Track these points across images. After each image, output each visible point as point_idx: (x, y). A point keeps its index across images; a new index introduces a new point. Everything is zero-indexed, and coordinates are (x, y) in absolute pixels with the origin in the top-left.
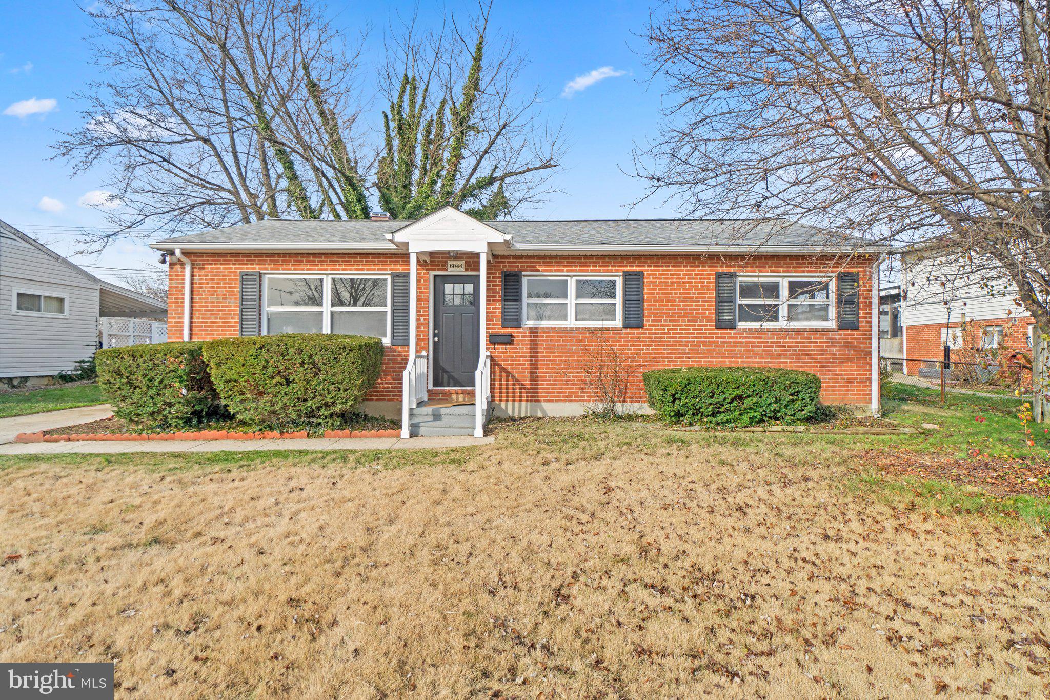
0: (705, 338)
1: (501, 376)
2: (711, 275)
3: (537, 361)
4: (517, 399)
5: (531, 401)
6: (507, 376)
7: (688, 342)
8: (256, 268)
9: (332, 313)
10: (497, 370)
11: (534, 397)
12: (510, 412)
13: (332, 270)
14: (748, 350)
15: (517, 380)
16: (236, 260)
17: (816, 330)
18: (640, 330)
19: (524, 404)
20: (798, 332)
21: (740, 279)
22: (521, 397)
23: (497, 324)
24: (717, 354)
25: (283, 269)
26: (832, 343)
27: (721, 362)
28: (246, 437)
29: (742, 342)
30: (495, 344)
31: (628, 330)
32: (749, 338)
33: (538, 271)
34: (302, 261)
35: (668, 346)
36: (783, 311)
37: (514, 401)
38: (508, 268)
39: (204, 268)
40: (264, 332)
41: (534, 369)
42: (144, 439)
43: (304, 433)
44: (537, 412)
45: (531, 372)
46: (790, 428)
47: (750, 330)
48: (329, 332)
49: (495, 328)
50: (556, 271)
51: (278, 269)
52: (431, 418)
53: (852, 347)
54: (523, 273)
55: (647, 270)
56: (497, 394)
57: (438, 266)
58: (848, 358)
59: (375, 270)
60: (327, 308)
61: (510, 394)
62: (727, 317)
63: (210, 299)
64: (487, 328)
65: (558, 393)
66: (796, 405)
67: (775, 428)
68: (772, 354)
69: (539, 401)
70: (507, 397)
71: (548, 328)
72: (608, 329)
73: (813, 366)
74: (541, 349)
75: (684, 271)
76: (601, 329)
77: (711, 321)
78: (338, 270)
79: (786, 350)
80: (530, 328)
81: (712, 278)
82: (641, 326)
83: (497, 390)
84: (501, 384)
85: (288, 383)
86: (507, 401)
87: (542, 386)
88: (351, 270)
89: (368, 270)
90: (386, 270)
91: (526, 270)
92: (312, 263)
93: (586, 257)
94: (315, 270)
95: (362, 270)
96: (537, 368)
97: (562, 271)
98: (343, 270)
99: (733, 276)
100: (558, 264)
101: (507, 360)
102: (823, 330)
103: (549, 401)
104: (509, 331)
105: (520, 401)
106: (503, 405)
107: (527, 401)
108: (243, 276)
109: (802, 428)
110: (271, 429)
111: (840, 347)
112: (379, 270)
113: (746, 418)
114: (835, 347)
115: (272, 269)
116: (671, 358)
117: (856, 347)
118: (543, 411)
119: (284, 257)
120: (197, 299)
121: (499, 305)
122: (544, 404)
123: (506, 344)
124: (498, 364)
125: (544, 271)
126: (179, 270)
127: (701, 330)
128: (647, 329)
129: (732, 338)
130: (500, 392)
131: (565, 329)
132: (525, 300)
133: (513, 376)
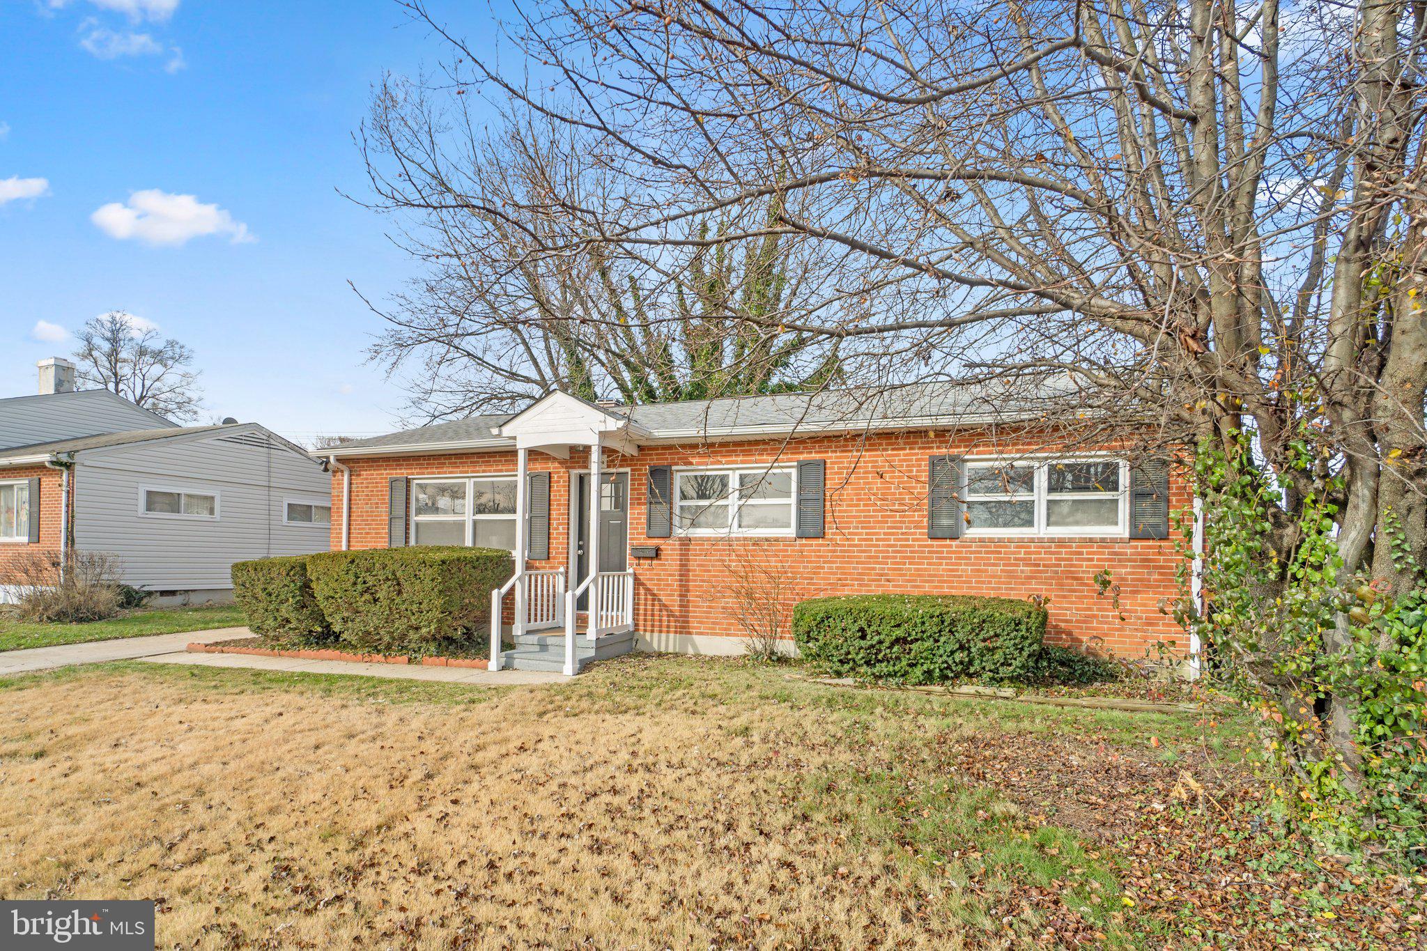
0: (912, 552)
1: (646, 599)
2: (922, 460)
3: (688, 581)
4: (664, 629)
5: (681, 633)
6: (653, 600)
7: (888, 557)
8: (404, 472)
9: (475, 523)
10: (642, 591)
11: (683, 628)
12: (655, 646)
14: (978, 570)
15: (665, 606)
16: (386, 466)
17: (1091, 540)
18: (820, 541)
19: (672, 636)
20: (1061, 542)
21: (969, 465)
22: (668, 627)
23: (643, 534)
24: (929, 575)
25: (428, 473)
26: (1120, 560)
27: (936, 587)
29: (969, 559)
30: (639, 558)
31: (804, 541)
32: (980, 552)
33: (691, 464)
34: (446, 464)
35: (857, 563)
36: (1040, 512)
37: (660, 632)
38: (655, 462)
39: (359, 475)
40: (412, 542)
41: (684, 591)
42: (275, 655)
43: (405, 658)
44: (686, 647)
45: (681, 596)
46: (988, 691)
47: (981, 540)
48: (471, 544)
49: (641, 539)
50: (713, 463)
51: (424, 474)
52: (537, 648)
53: (1155, 567)
54: (674, 468)
55: (831, 457)
56: (641, 623)
57: (579, 462)
58: (1148, 586)
60: (469, 516)
61: (657, 623)
62: (945, 522)
63: (367, 508)
64: (630, 539)
65: (713, 623)
66: (996, 657)
67: (965, 689)
68: (1017, 577)
69: (689, 633)
70: (653, 626)
71: (701, 539)
72: (777, 540)
73: (1086, 597)
74: (693, 565)
75: (883, 456)
76: (767, 540)
77: (923, 528)
78: (479, 472)
79: (1040, 572)
80: (680, 539)
81: (925, 465)
82: (821, 535)
83: (642, 617)
84: (646, 610)
85: (376, 600)
86: (652, 631)
87: (695, 613)
88: (490, 471)
91: (677, 464)
92: (454, 465)
93: (750, 443)
94: (459, 472)
96: (688, 591)
98: (484, 471)
99: (958, 460)
101: (652, 580)
102: (1103, 540)
103: (701, 634)
104: (655, 542)
105: (668, 632)
106: (648, 635)
107: (676, 632)
108: (393, 481)
109: (1008, 691)
110: (379, 651)
111: (1133, 567)
113: (918, 671)
114: (1126, 567)
115: (417, 473)
116: (863, 580)
117: (1162, 567)
118: (694, 646)
119: (429, 459)
120: (354, 508)
121: (644, 509)
122: (697, 639)
123: (652, 558)
124: (643, 584)
125: (698, 464)
127: (907, 540)
128: (831, 540)
129: (953, 552)
130: (645, 620)
131: (723, 539)
132: (678, 503)
133: (660, 600)
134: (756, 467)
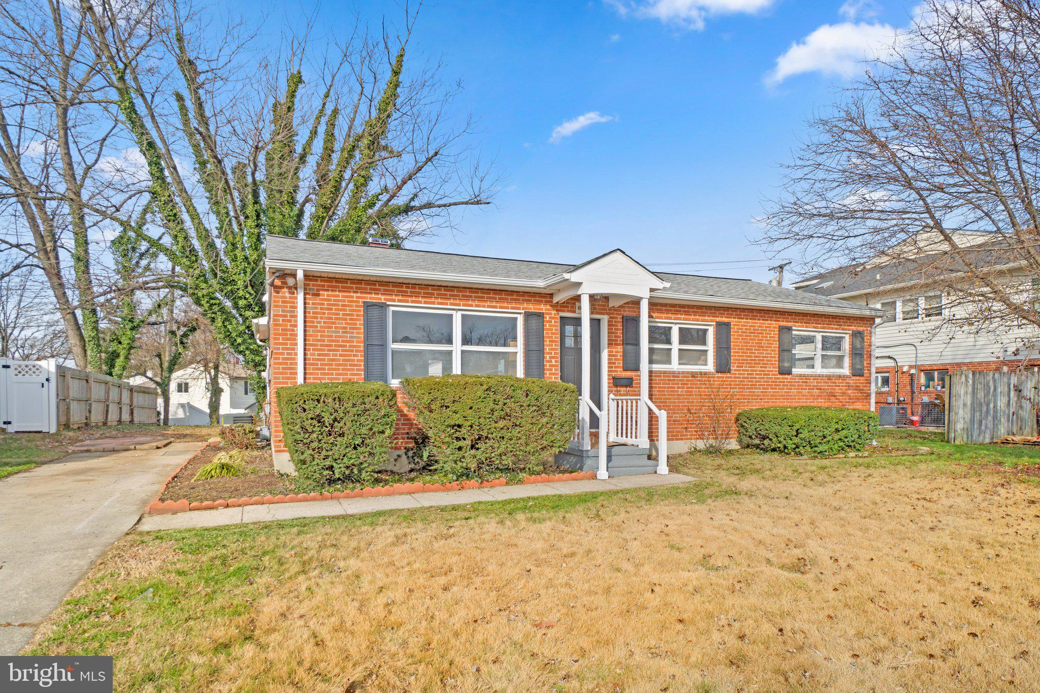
0: (771, 382)
2: (775, 327)
7: (761, 385)
8: (382, 298)
9: (463, 352)
13: (464, 305)
14: (799, 392)
16: (357, 288)
17: (840, 376)
18: (728, 375)
20: (829, 377)
21: (794, 332)
23: (619, 367)
24: (779, 396)
25: (413, 302)
26: (848, 386)
27: (781, 402)
28: (444, 488)
29: (795, 386)
30: (616, 386)
31: (720, 375)
32: (799, 382)
33: (652, 317)
34: (433, 294)
35: (747, 388)
36: (819, 361)
38: (628, 313)
39: (318, 295)
40: (390, 371)
43: (503, 480)
46: (860, 454)
47: (800, 375)
48: (459, 373)
49: (617, 371)
50: (666, 318)
51: (407, 302)
53: (859, 390)
55: (733, 321)
57: (567, 307)
58: (857, 399)
59: (508, 308)
60: (457, 347)
62: (786, 365)
63: (327, 332)
64: (609, 371)
68: (813, 396)
71: (660, 372)
72: (703, 373)
74: (654, 391)
75: (758, 323)
76: (701, 373)
77: (776, 367)
78: (471, 306)
79: (822, 392)
81: (777, 331)
82: (729, 372)
88: (484, 306)
89: (501, 307)
90: (519, 309)
93: (688, 307)
94: (447, 304)
95: (496, 307)
97: (670, 318)
98: (477, 306)
100: (668, 311)
102: (844, 376)
104: (628, 374)
108: (367, 306)
111: (853, 390)
112: (512, 308)
114: (850, 390)
115: (399, 301)
116: (749, 399)
117: (861, 390)
119: (413, 288)
120: (310, 331)
121: (620, 348)
123: (626, 386)
125: (656, 317)
126: (287, 295)
127: (769, 375)
128: (733, 374)
129: (789, 382)
131: (670, 372)
134: (693, 323)
